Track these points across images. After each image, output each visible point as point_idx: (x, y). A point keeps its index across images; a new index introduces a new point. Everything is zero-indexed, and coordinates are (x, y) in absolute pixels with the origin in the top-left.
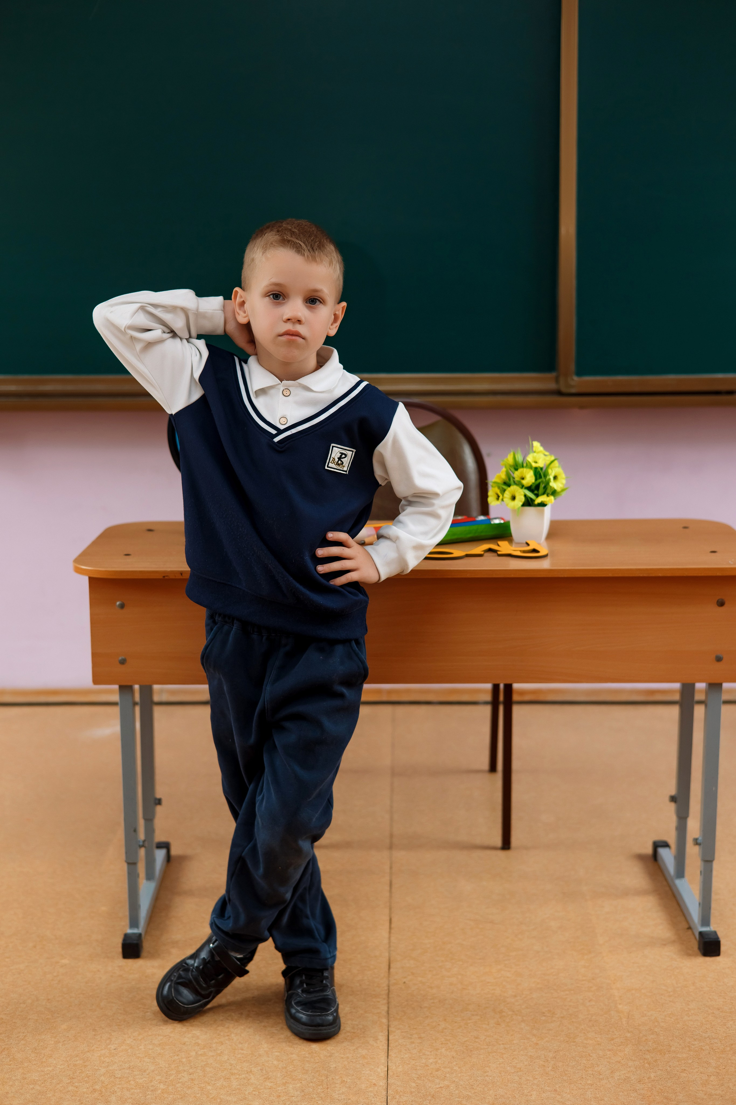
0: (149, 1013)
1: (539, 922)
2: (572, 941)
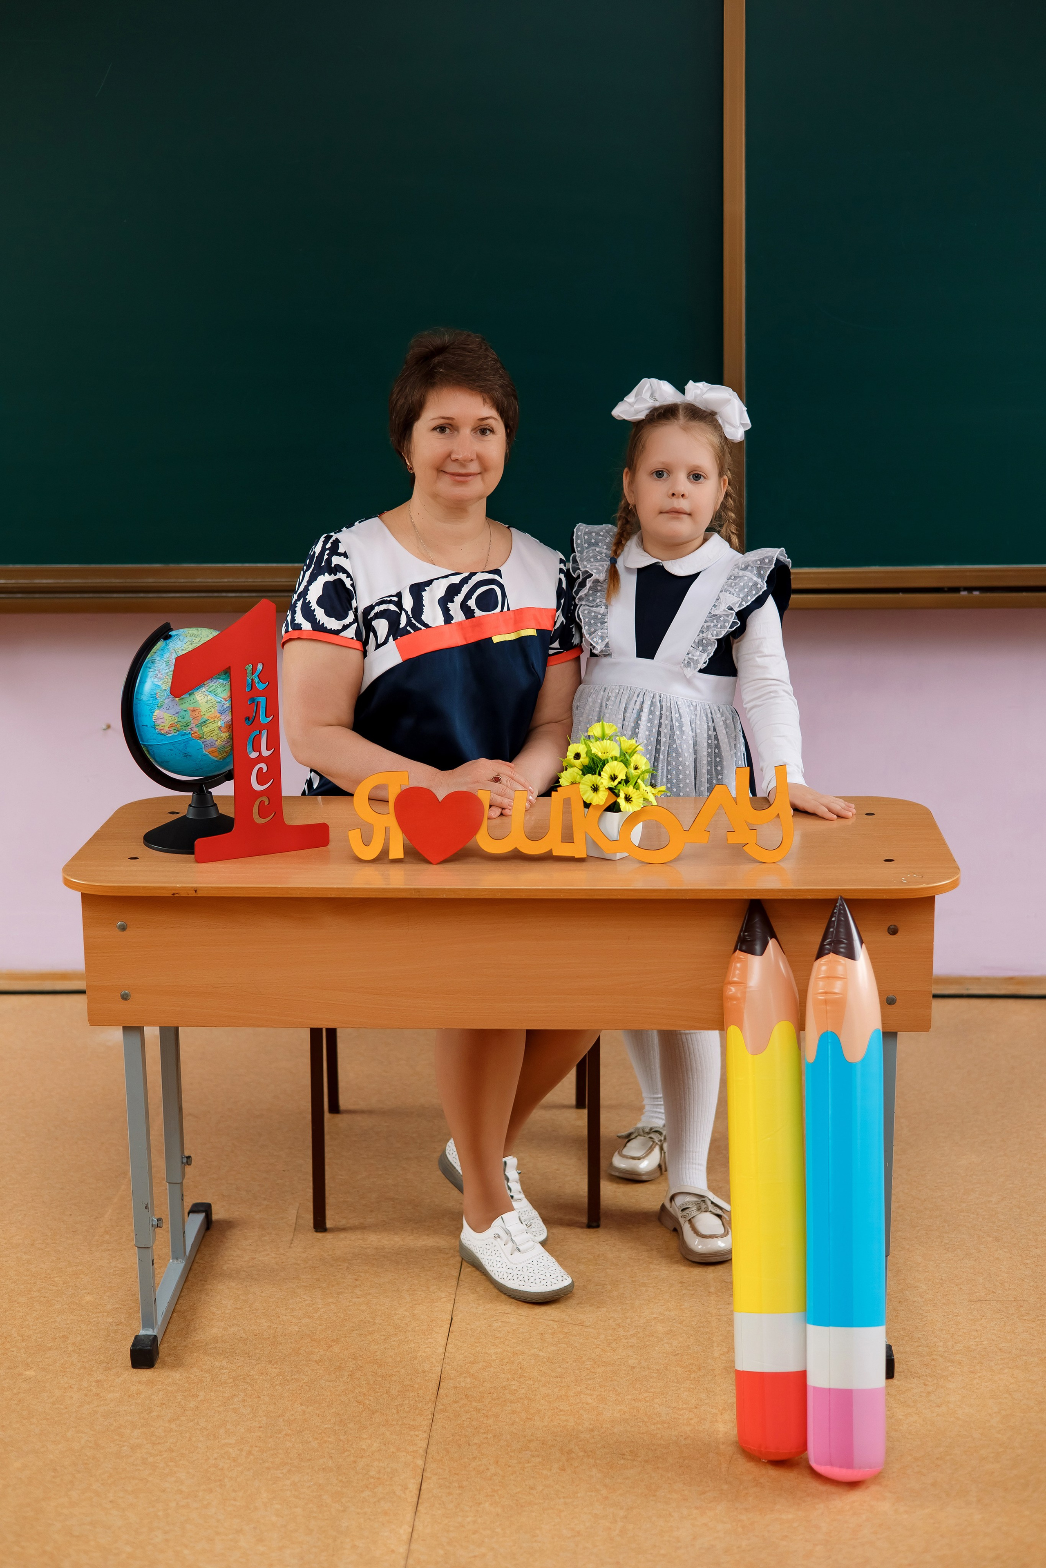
0: (125, 1448)
1: (642, 1325)
2: (680, 1352)
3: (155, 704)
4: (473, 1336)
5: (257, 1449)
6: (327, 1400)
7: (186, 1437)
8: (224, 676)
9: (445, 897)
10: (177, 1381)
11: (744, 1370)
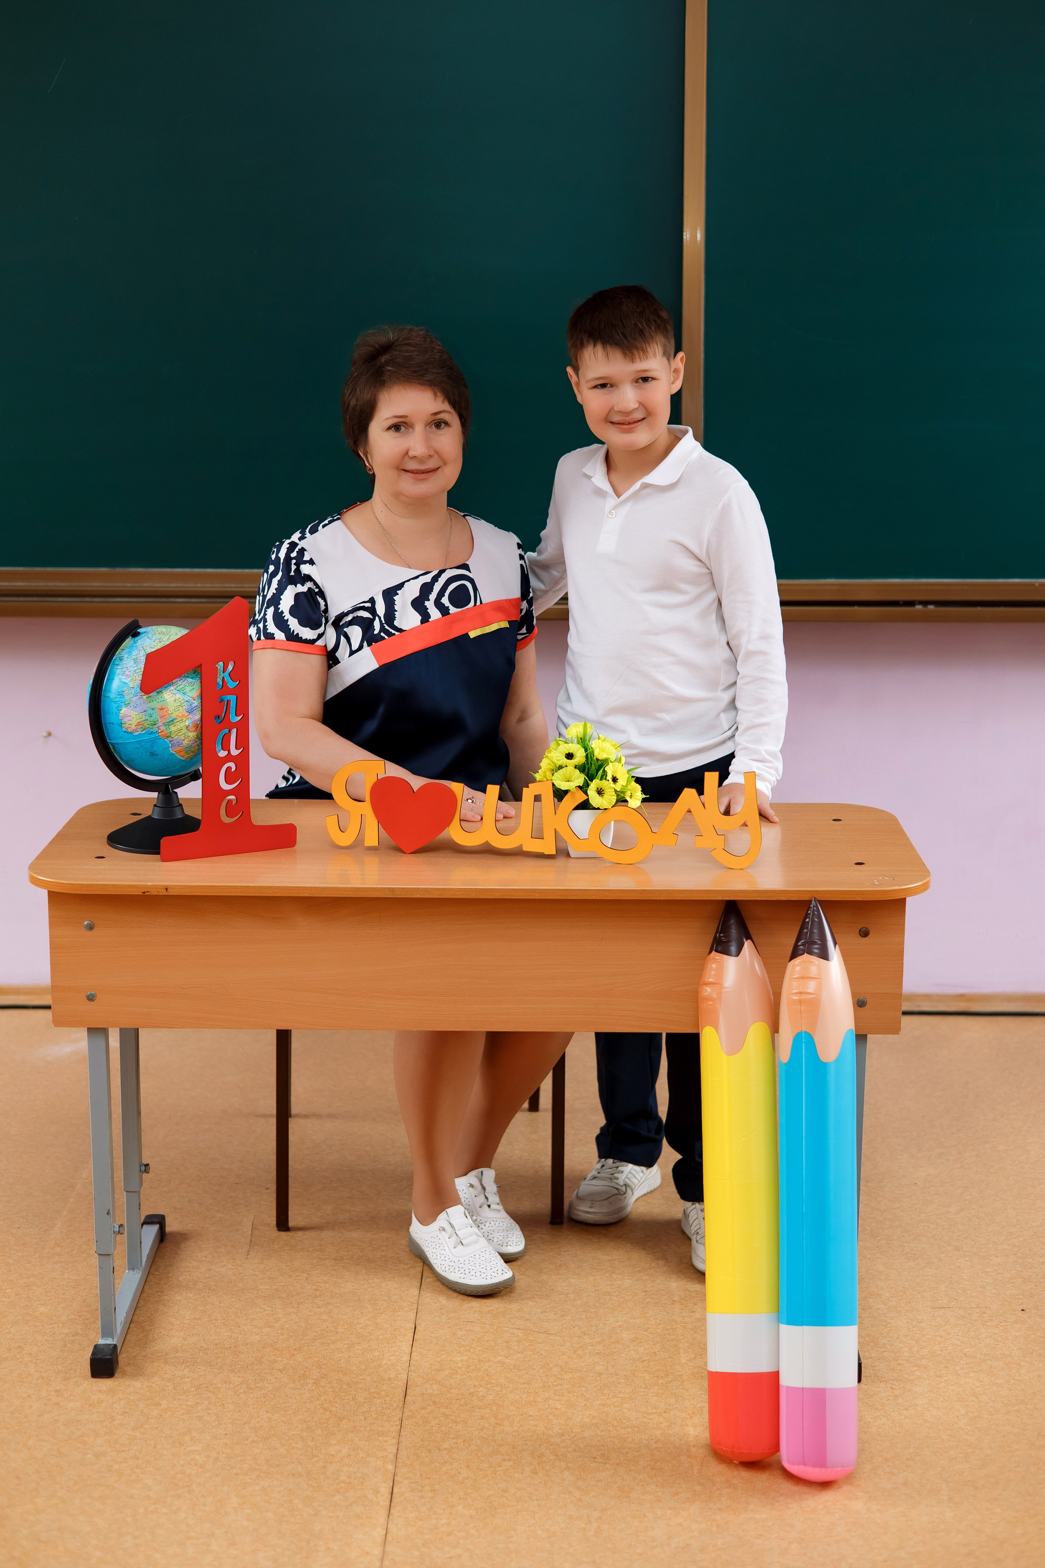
0: (89, 1456)
1: (607, 1333)
2: (646, 1358)
3: (122, 701)
4: (438, 1344)
5: (224, 1455)
6: (293, 1408)
7: (151, 1444)
8: (193, 675)
9: (419, 896)
10: (139, 1390)
11: (717, 1371)
